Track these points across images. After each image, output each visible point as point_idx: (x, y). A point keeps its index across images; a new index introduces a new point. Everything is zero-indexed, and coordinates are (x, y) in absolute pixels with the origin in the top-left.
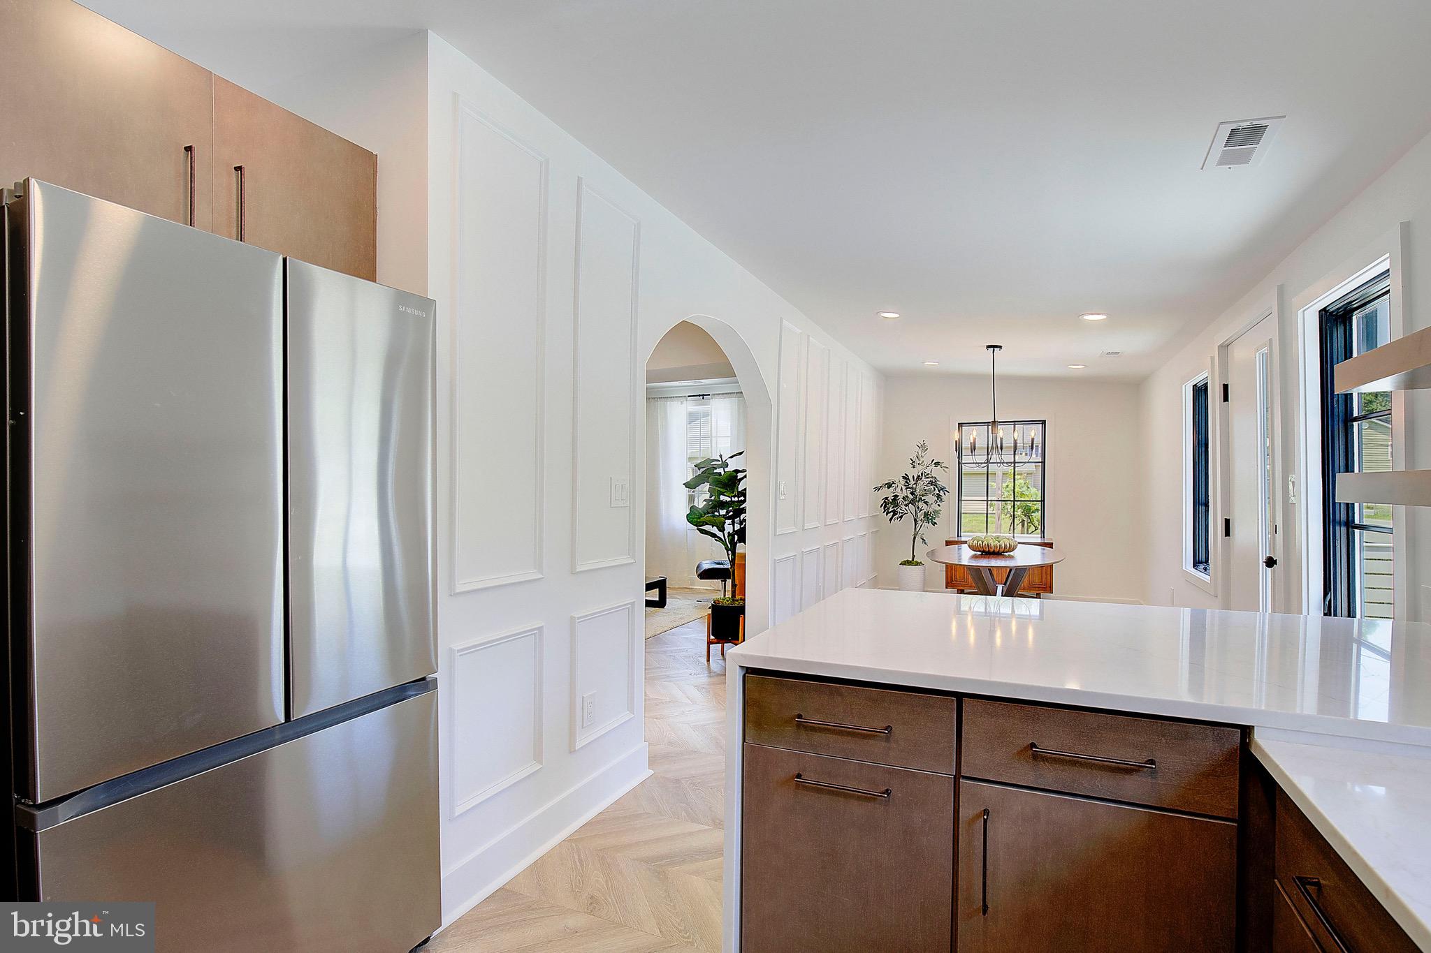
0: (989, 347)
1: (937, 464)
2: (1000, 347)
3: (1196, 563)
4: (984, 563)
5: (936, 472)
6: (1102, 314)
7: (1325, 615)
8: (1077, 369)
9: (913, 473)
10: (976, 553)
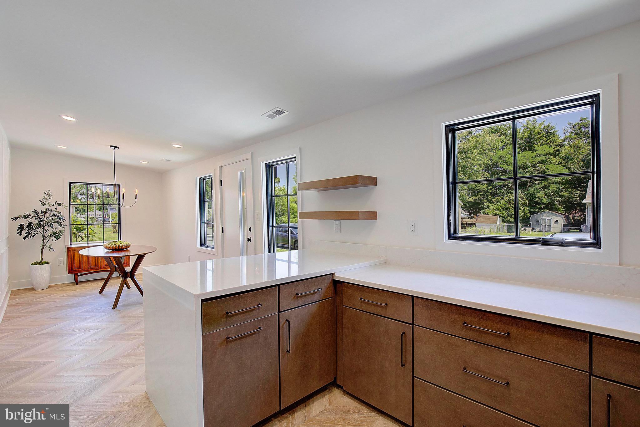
0: (111, 146)
1: (59, 204)
2: (118, 148)
3: (201, 245)
4: (116, 255)
5: (60, 208)
6: (181, 145)
7: (268, 253)
8: (144, 163)
9: (40, 209)
10: (108, 250)
